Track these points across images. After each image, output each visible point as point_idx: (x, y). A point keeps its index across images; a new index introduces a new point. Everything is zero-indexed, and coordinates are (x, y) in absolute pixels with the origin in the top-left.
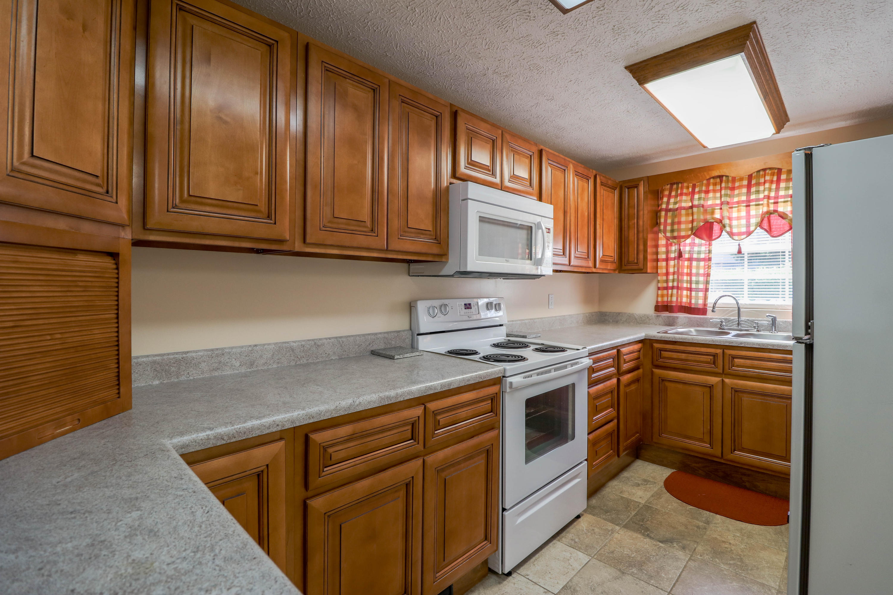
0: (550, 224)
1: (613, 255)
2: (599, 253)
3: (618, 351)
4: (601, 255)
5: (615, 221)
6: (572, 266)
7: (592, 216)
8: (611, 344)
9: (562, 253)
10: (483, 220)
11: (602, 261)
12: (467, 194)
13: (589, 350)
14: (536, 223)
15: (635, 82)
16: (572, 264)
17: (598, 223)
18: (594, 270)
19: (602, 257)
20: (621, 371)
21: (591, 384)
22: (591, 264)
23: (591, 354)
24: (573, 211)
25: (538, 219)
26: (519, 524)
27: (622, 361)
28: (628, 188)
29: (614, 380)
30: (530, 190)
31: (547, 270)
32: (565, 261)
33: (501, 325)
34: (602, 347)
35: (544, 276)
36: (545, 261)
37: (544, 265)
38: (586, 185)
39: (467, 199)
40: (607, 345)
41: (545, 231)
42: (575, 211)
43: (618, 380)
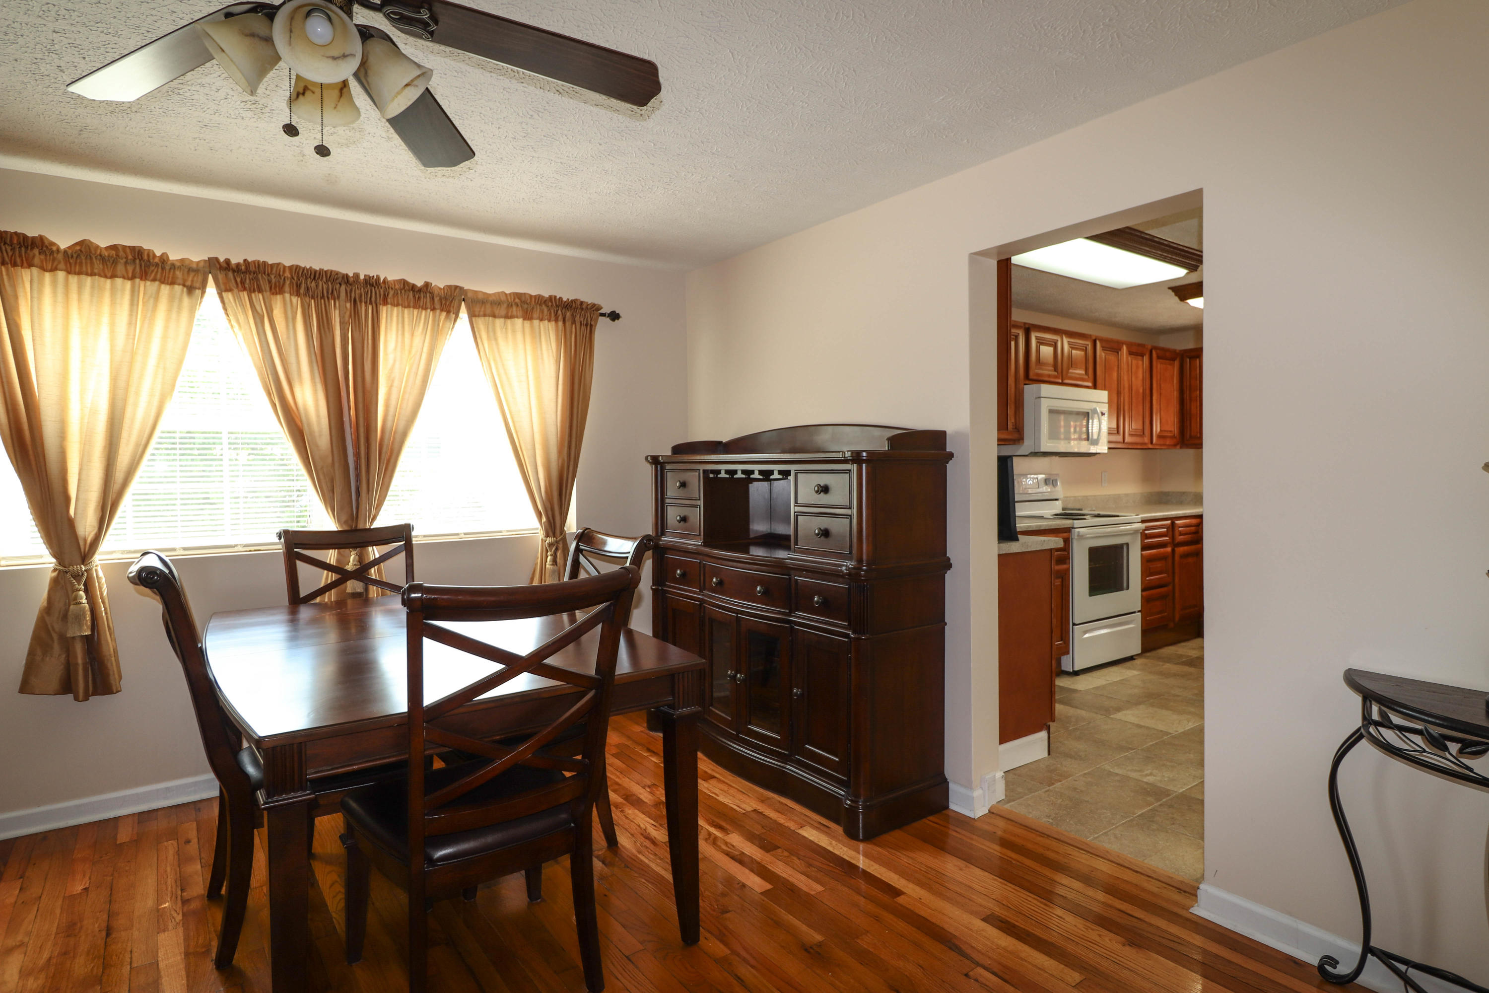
0: (1105, 408)
1: (1173, 430)
2: (1157, 428)
3: (1173, 524)
4: (1159, 430)
5: (1175, 393)
6: (1127, 443)
7: (1148, 392)
8: (1164, 515)
9: (1116, 432)
10: (1051, 411)
11: (1159, 437)
12: (1040, 394)
13: (1142, 517)
14: (1092, 408)
15: (1177, 299)
16: (1126, 441)
17: (1154, 398)
18: (1150, 446)
19: (1159, 433)
20: (1176, 542)
21: (1144, 548)
22: (1146, 440)
23: (1143, 521)
24: (1126, 391)
25: (1094, 405)
26: (1086, 638)
27: (1177, 533)
28: (1190, 358)
29: (1169, 549)
30: (1086, 377)
31: (1102, 448)
32: (1119, 438)
33: (1056, 500)
34: (1154, 516)
35: (1099, 453)
36: (1101, 441)
37: (1100, 444)
38: (1140, 362)
39: (1040, 397)
40: (1161, 516)
41: (1100, 414)
42: (1129, 390)
43: (1173, 551)
